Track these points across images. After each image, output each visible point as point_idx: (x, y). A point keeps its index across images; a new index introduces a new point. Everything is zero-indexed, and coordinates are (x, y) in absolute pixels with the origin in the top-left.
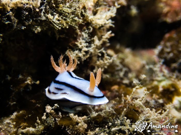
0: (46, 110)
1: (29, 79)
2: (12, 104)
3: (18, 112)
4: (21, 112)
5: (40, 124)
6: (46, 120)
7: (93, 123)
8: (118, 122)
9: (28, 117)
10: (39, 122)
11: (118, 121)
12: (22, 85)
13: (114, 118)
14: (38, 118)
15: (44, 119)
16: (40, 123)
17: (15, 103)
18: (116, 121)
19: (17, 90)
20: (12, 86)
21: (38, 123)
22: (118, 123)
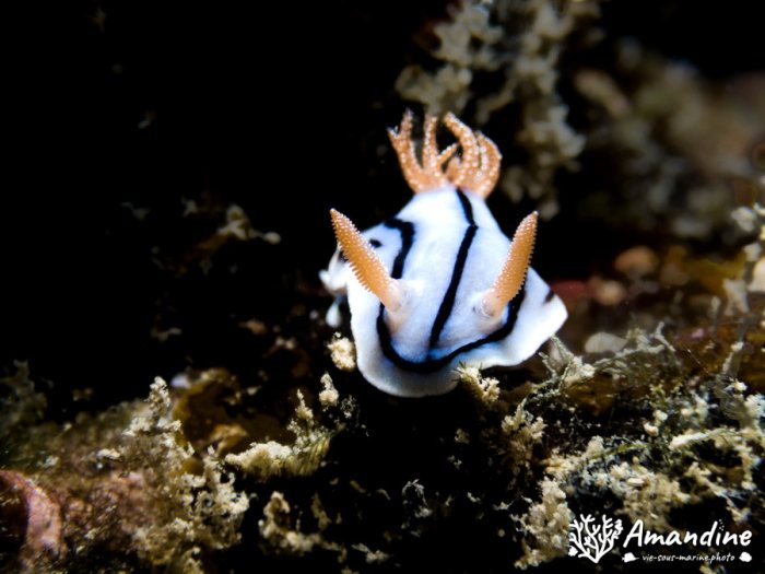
0: (335, 360)
1: (236, 217)
2: (163, 336)
3: (193, 377)
4: (205, 377)
5: (312, 423)
6: (339, 405)
7: (571, 415)
8: (698, 411)
9: (246, 397)
10: (309, 413)
11: (694, 404)
12: (204, 246)
13: (677, 388)
14: (300, 395)
15: (328, 401)
16: (314, 419)
17: (175, 331)
18: (687, 403)
19: (183, 270)
20: (155, 250)
21: (303, 423)
22: (696, 415)
